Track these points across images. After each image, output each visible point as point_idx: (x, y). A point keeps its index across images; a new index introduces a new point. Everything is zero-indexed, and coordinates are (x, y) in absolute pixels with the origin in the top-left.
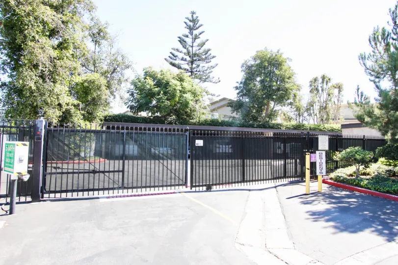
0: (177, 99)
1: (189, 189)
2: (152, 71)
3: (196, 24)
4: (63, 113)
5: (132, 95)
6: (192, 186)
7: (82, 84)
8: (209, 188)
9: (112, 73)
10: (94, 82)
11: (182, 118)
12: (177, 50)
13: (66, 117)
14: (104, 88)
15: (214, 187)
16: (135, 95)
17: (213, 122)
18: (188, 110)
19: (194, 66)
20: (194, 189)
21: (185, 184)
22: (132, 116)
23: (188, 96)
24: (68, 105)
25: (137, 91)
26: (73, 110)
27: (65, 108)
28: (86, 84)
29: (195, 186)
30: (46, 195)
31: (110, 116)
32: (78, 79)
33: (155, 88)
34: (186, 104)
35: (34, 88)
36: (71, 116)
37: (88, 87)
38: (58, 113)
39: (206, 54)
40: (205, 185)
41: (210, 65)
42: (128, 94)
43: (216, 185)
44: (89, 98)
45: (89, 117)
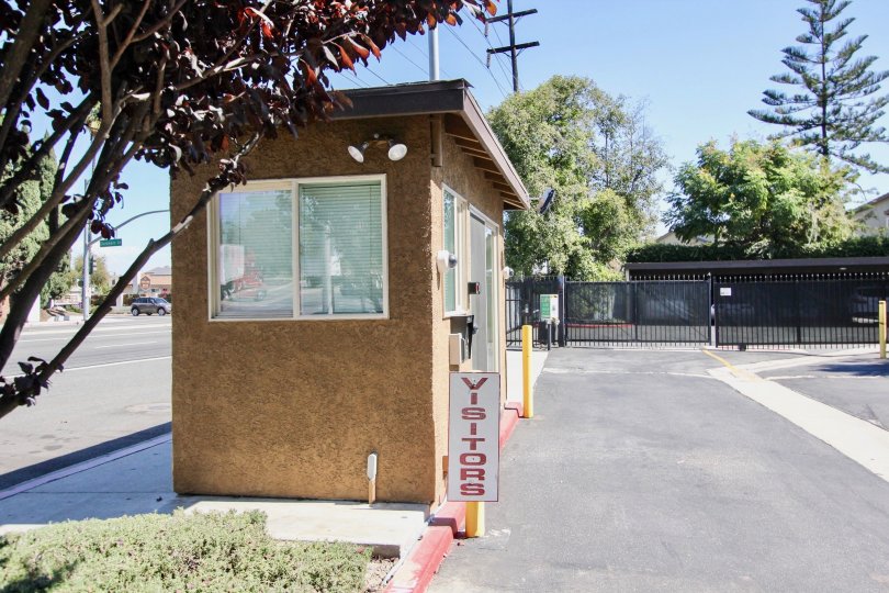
0: (764, 206)
1: (713, 347)
2: (713, 152)
3: (831, 7)
4: (570, 256)
5: (678, 204)
6: (718, 344)
7: (591, 210)
8: (743, 347)
9: (635, 180)
10: (607, 204)
11: (786, 243)
12: (785, 79)
13: (574, 260)
14: (621, 212)
15: (750, 347)
16: (684, 204)
17: (866, 245)
18: (795, 224)
19: (829, 108)
20: (720, 347)
21: (709, 341)
22: (679, 247)
23: (790, 197)
24: (574, 244)
25: (689, 196)
26: (581, 251)
27: (572, 249)
28: (596, 210)
29: (723, 344)
30: (569, 343)
31: (638, 250)
32: (584, 204)
33: (719, 187)
34: (786, 214)
35: (535, 229)
36: (579, 259)
37: (599, 214)
38: (565, 258)
39: (858, 76)
40: (737, 344)
41: (877, 96)
42: (671, 205)
43: (753, 344)
44: (601, 229)
45: (604, 256)
